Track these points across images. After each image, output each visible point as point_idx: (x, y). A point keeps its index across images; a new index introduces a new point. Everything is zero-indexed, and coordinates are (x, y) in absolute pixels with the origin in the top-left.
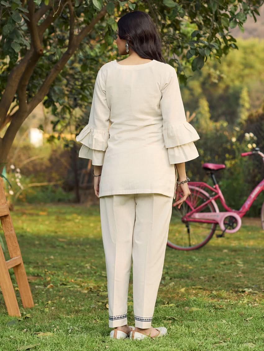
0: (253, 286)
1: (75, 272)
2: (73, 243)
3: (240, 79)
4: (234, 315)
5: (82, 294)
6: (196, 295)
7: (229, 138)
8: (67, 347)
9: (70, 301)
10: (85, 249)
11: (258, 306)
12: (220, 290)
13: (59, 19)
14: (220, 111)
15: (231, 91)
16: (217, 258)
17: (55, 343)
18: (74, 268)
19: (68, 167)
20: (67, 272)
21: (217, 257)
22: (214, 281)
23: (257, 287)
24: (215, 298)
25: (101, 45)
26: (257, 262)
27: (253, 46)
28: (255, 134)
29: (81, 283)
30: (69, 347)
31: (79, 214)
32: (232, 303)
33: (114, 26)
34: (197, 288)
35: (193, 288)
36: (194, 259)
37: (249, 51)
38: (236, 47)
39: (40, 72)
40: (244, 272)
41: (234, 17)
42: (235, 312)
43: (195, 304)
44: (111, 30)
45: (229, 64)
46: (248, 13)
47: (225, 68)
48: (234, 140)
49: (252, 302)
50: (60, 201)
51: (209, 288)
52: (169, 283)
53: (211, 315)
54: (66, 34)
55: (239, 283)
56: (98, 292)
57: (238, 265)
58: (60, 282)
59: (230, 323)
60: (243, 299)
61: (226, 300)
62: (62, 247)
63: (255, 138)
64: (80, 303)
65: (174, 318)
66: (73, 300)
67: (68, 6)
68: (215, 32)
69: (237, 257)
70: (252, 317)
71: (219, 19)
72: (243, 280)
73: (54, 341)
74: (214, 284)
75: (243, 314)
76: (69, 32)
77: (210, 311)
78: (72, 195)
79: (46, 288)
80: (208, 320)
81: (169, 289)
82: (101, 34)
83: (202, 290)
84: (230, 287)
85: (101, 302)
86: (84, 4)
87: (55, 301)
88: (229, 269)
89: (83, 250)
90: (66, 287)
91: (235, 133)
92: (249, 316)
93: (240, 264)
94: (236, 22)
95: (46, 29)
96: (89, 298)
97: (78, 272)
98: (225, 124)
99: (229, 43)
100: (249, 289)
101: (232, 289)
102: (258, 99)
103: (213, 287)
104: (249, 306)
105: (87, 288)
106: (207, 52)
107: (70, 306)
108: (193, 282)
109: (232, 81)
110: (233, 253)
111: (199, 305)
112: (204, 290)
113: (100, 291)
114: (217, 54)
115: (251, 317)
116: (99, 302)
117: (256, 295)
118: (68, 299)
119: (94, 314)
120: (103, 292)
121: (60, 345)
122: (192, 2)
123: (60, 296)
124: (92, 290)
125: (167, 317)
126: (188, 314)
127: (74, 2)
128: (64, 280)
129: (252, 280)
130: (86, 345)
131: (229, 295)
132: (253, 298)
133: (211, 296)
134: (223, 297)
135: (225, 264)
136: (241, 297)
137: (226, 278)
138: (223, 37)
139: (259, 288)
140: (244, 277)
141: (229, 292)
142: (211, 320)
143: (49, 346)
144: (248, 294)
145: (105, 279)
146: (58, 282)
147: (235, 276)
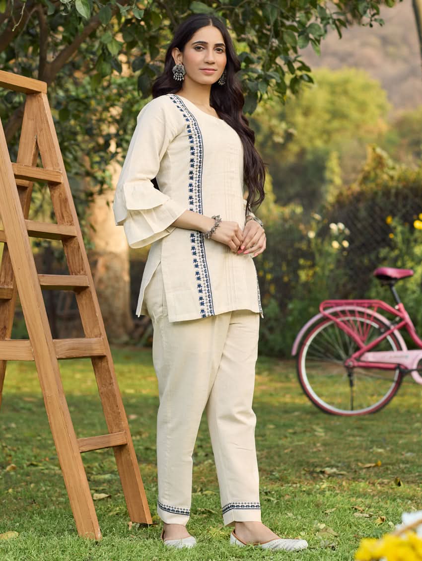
0: (340, 465)
1: (51, 446)
3: (325, 137)
4: (306, 505)
7: (305, 233)
8: (40, 554)
9: (43, 489)
12: (285, 470)
13: (23, 35)
14: (292, 191)
15: (309, 157)
16: (282, 424)
17: (20, 549)
18: (50, 442)
20: (38, 447)
21: (282, 422)
22: (276, 458)
23: (345, 466)
24: (276, 482)
25: (91, 77)
26: (347, 429)
27: (346, 82)
28: (346, 226)
30: (43, 554)
32: (304, 489)
33: (112, 45)
37: (339, 89)
38: (310, 80)
40: (325, 444)
41: (305, 31)
42: (307, 501)
44: (107, 54)
45: (307, 112)
46: (328, 23)
47: (299, 119)
48: (312, 235)
51: (267, 468)
52: (204, 461)
53: (269, 506)
54: (34, 60)
55: (316, 460)
56: (89, 475)
57: (316, 433)
58: (26, 462)
59: (300, 517)
60: (321, 483)
61: (295, 485)
62: (30, 410)
63: (347, 232)
64: (59, 491)
65: (211, 510)
66: (48, 488)
67: (37, 16)
68: (274, 55)
69: (316, 422)
70: (335, 509)
71: (281, 34)
72: (324, 456)
73: (19, 545)
74: (275, 462)
75: (321, 504)
76: (38, 58)
79: (5, 471)
81: (203, 470)
82: (92, 60)
84: (301, 465)
85: (94, 490)
86: (61, 11)
87: (20, 489)
88: (301, 440)
90: (37, 468)
91: (314, 224)
92: (331, 507)
93: (320, 432)
94: (307, 39)
95: (1, 53)
98: (299, 210)
99: (299, 73)
100: (332, 469)
101: (304, 469)
102: (355, 170)
103: (274, 466)
104: (331, 493)
106: (261, 87)
107: (44, 495)
109: (311, 139)
110: (308, 417)
113: (92, 474)
114: (279, 90)
115: (333, 508)
117: (343, 478)
118: (40, 486)
120: (97, 475)
121: (28, 551)
122: (238, 7)
123: (27, 482)
125: (200, 509)
127: (46, 8)
128: (33, 459)
129: (338, 456)
130: (69, 550)
131: (300, 477)
132: (337, 482)
133: (271, 479)
134: (290, 481)
135: (295, 433)
136: (319, 480)
137: (295, 454)
138: (287, 62)
139: (349, 467)
140: (326, 451)
141: (300, 474)
142: (269, 514)
143: (11, 553)
144: (330, 475)
145: (100, 457)
146: (23, 461)
147: (311, 451)
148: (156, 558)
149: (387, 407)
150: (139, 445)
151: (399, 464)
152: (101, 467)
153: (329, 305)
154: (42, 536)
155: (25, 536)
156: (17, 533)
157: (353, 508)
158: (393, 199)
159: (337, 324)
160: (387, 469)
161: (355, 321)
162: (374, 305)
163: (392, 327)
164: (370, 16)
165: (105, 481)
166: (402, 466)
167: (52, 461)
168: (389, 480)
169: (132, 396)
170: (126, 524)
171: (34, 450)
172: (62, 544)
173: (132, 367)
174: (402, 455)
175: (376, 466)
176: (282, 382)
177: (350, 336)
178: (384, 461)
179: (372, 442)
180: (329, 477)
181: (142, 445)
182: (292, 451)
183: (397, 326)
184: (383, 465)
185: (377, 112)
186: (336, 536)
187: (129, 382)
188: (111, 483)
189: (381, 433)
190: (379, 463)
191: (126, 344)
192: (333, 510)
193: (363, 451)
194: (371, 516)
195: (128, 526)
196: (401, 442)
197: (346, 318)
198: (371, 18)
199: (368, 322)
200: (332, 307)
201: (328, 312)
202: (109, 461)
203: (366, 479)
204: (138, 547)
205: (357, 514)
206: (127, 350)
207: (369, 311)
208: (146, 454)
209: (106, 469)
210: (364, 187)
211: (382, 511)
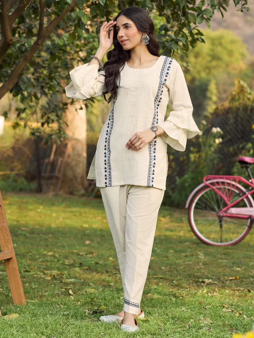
0: (213, 277)
1: (38, 259)
2: (35, 232)
3: (207, 71)
4: (193, 303)
5: (46, 280)
6: (157, 284)
8: (32, 329)
9: (33, 287)
10: (47, 238)
11: (217, 295)
12: (180, 280)
15: (197, 83)
16: (178, 250)
17: (20, 325)
18: (37, 257)
19: (31, 156)
20: (30, 260)
21: (178, 249)
22: (175, 272)
23: (217, 278)
24: (175, 287)
25: (69, 34)
26: (218, 254)
27: (221, 38)
29: (45, 270)
30: (34, 328)
31: (41, 204)
32: (192, 292)
33: (84, 18)
34: (158, 277)
35: (155, 278)
36: (156, 251)
37: (217, 42)
38: (203, 41)
39: (8, 60)
40: (204, 264)
41: (201, 13)
42: (194, 300)
43: (156, 292)
44: (81, 23)
45: (197, 56)
46: (215, 8)
47: (192, 59)
49: (211, 292)
50: (21, 190)
51: (170, 278)
53: (171, 303)
55: (199, 274)
56: (62, 279)
57: (199, 257)
58: (23, 269)
59: (189, 310)
60: (203, 289)
61: (186, 290)
62: (25, 235)
63: (222, 132)
64: (43, 289)
66: (37, 286)
68: (182, 27)
69: (199, 249)
70: (211, 306)
71: (187, 14)
72: (204, 271)
73: (20, 322)
74: (175, 274)
75: (202, 303)
76: (38, 22)
77: (170, 299)
78: (34, 185)
80: (168, 307)
82: (71, 25)
83: (163, 280)
84: (190, 277)
85: (64, 288)
88: (190, 261)
89: (46, 239)
90: (30, 273)
91: (202, 127)
92: (208, 304)
93: (202, 256)
94: (203, 18)
95: (15, 19)
96: (52, 284)
97: (41, 260)
99: (196, 36)
100: (209, 280)
101: (192, 280)
102: (225, 91)
103: (174, 277)
104: (208, 296)
105: (51, 276)
106: (174, 47)
107: (35, 291)
108: (154, 272)
109: (199, 72)
110: (194, 246)
111: (160, 293)
112: (165, 279)
113: (63, 278)
114: (184, 49)
115: (210, 305)
116: (62, 288)
117: (215, 286)
118: (32, 285)
119: (58, 299)
120: (66, 279)
121: (25, 326)
123: (24, 282)
124: (56, 277)
126: (149, 301)
128: (27, 267)
129: (213, 272)
130: (50, 327)
131: (190, 285)
132: (212, 288)
133: (172, 286)
134: (184, 287)
135: (186, 256)
136: (201, 286)
137: (186, 269)
138: (190, 32)
139: (219, 279)
140: (205, 268)
141: (190, 282)
142: (171, 308)
143: (15, 327)
144: (208, 284)
145: (68, 267)
146: (21, 268)
147: (196, 268)
148: (103, 334)
149: (243, 241)
150: (91, 261)
151: (250, 278)
152: (69, 274)
153: (209, 178)
154: (33, 317)
155: (23, 317)
156: (18, 315)
157: (222, 305)
158: (249, 113)
159: (214, 190)
160: (243, 281)
161: (225, 189)
162: (236, 179)
163: (247, 193)
164: (241, 5)
165: (71, 283)
166: (251, 279)
167: (39, 269)
168: (243, 288)
169: (87, 229)
170: (84, 311)
171: (28, 261)
172: (46, 323)
173: (86, 210)
174: (252, 272)
175: (236, 279)
176: (178, 223)
177: (221, 197)
178: (240, 276)
179: (233, 263)
180: (207, 285)
181: (93, 261)
182: (184, 268)
183: (250, 192)
184: (240, 278)
185: (239, 57)
186: (212, 323)
187: (85, 219)
188: (75, 284)
189: (238, 258)
190: (238, 277)
191: (83, 195)
192: (210, 306)
193: (228, 269)
194: (233, 311)
195: (86, 312)
196: (251, 264)
197: (219, 187)
198: (242, 6)
199: (233, 189)
200: (211, 179)
201: (208, 182)
202: (74, 270)
203: (229, 287)
204: (92, 326)
205: (224, 310)
206: (83, 199)
207: (233, 183)
208: (96, 267)
209: (72, 275)
210: (231, 105)
211: (240, 308)
